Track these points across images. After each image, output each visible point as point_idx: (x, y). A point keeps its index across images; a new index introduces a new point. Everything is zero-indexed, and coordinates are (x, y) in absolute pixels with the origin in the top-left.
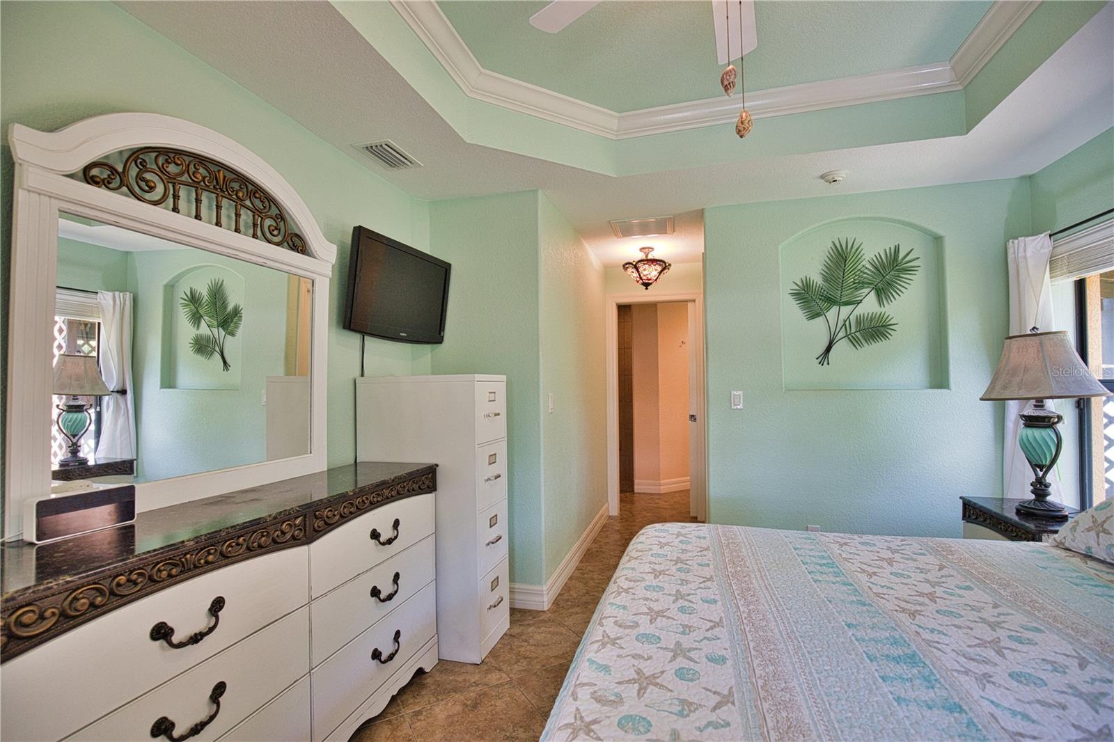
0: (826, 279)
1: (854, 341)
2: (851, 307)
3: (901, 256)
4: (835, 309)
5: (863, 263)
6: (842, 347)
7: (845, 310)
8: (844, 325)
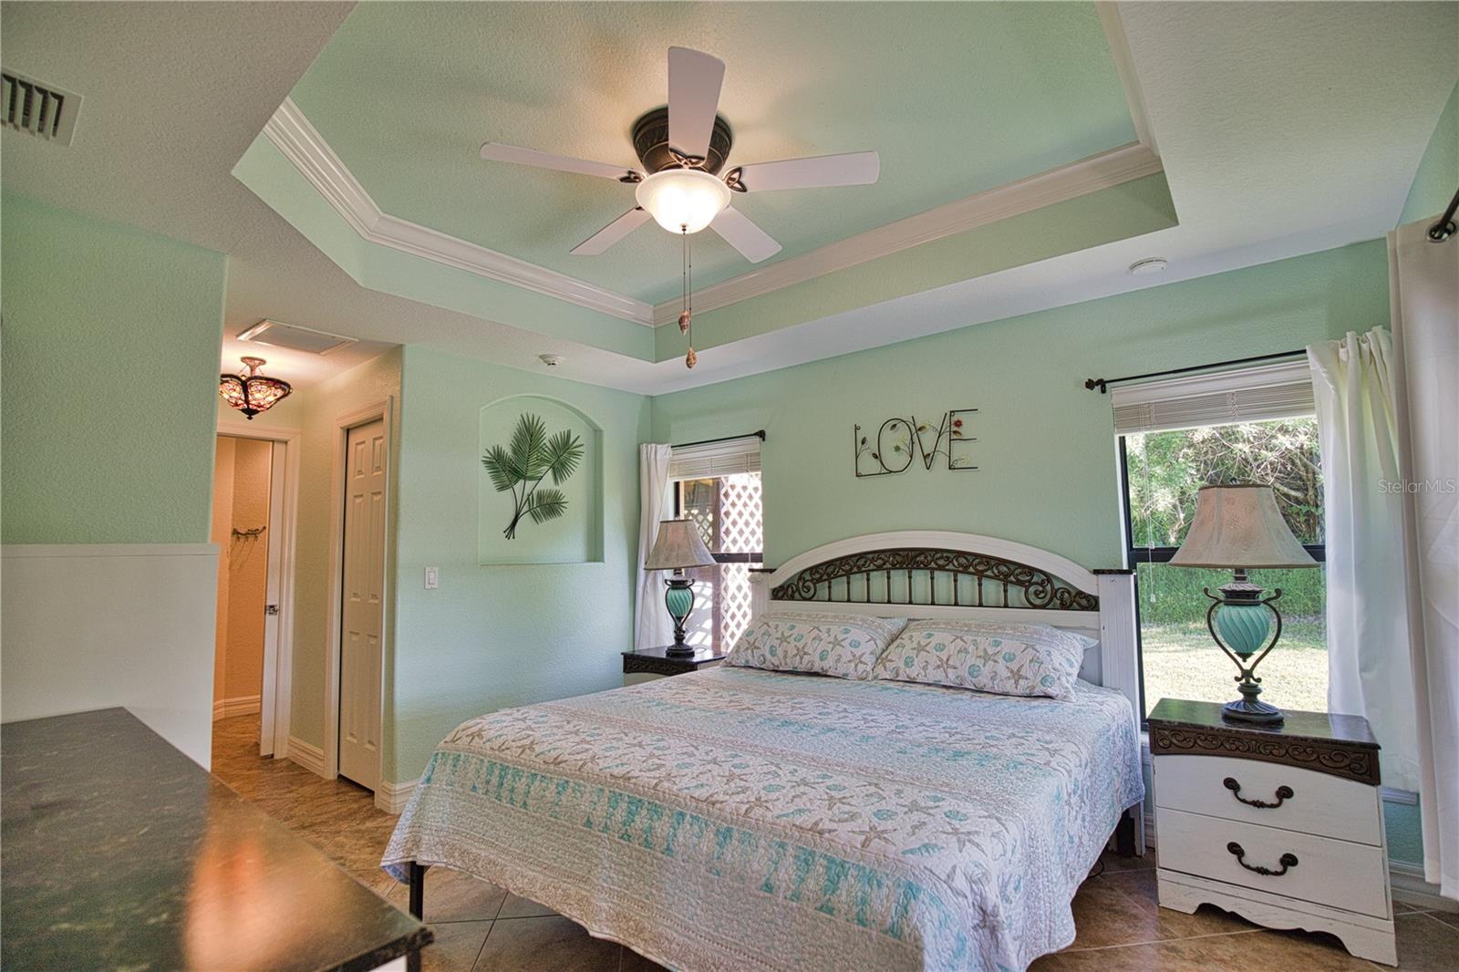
0: (515, 452)
1: (535, 516)
2: (534, 482)
3: (571, 441)
4: (521, 482)
5: (544, 441)
6: (525, 520)
7: (530, 484)
8: (528, 499)
